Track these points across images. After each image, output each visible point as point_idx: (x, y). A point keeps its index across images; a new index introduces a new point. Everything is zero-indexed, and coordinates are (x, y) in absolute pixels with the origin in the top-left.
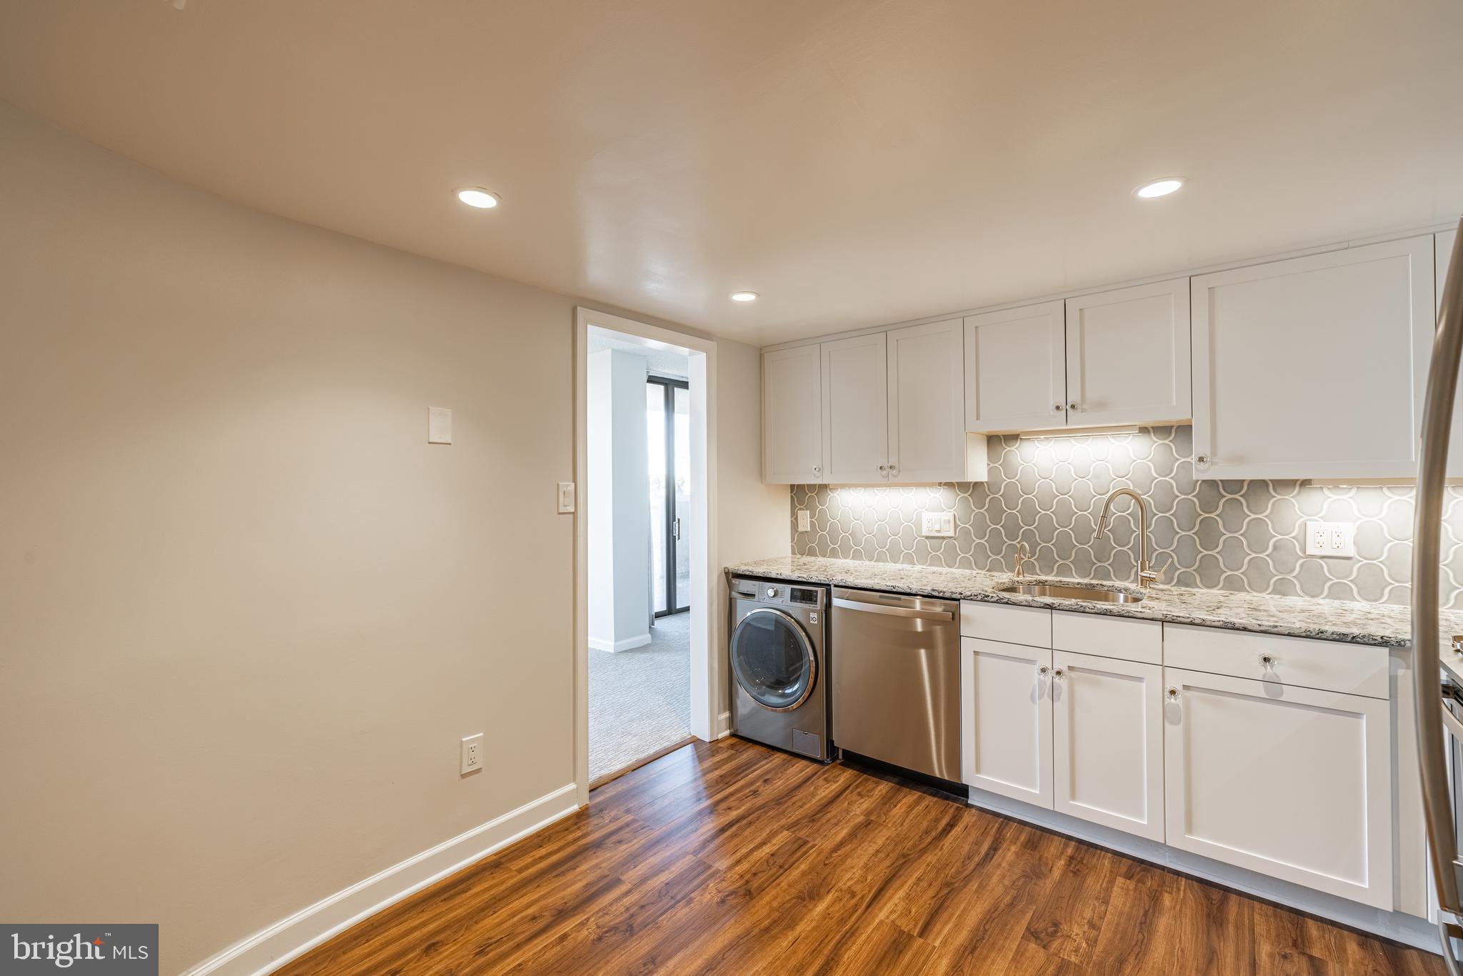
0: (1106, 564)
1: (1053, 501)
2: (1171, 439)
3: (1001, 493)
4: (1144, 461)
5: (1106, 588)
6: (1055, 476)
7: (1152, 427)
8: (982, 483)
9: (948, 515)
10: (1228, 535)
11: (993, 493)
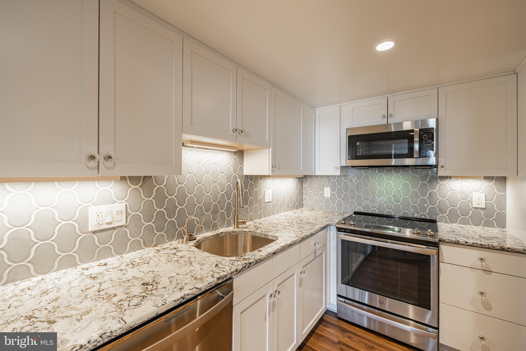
1: (194, 188)
2: (237, 156)
3: (164, 185)
4: (230, 165)
9: (121, 206)
10: (250, 198)
11: (158, 184)
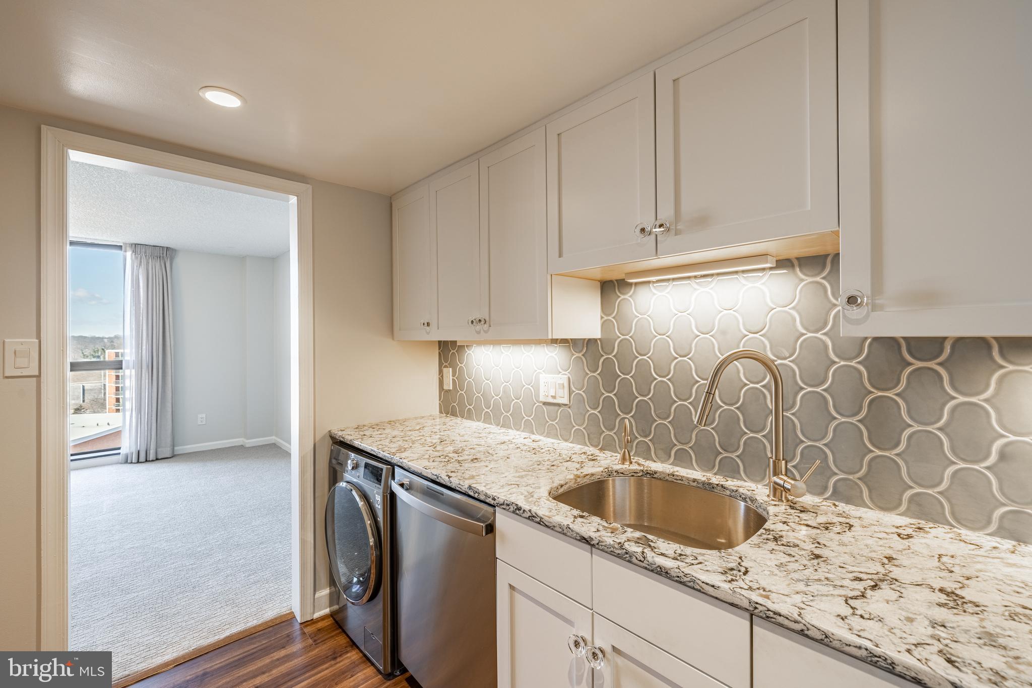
0: (733, 456)
1: (670, 365)
2: (824, 275)
3: (614, 353)
4: (786, 309)
5: (728, 493)
6: (672, 333)
7: (798, 259)
8: (595, 340)
9: (563, 379)
10: (917, 427)
11: (606, 353)
